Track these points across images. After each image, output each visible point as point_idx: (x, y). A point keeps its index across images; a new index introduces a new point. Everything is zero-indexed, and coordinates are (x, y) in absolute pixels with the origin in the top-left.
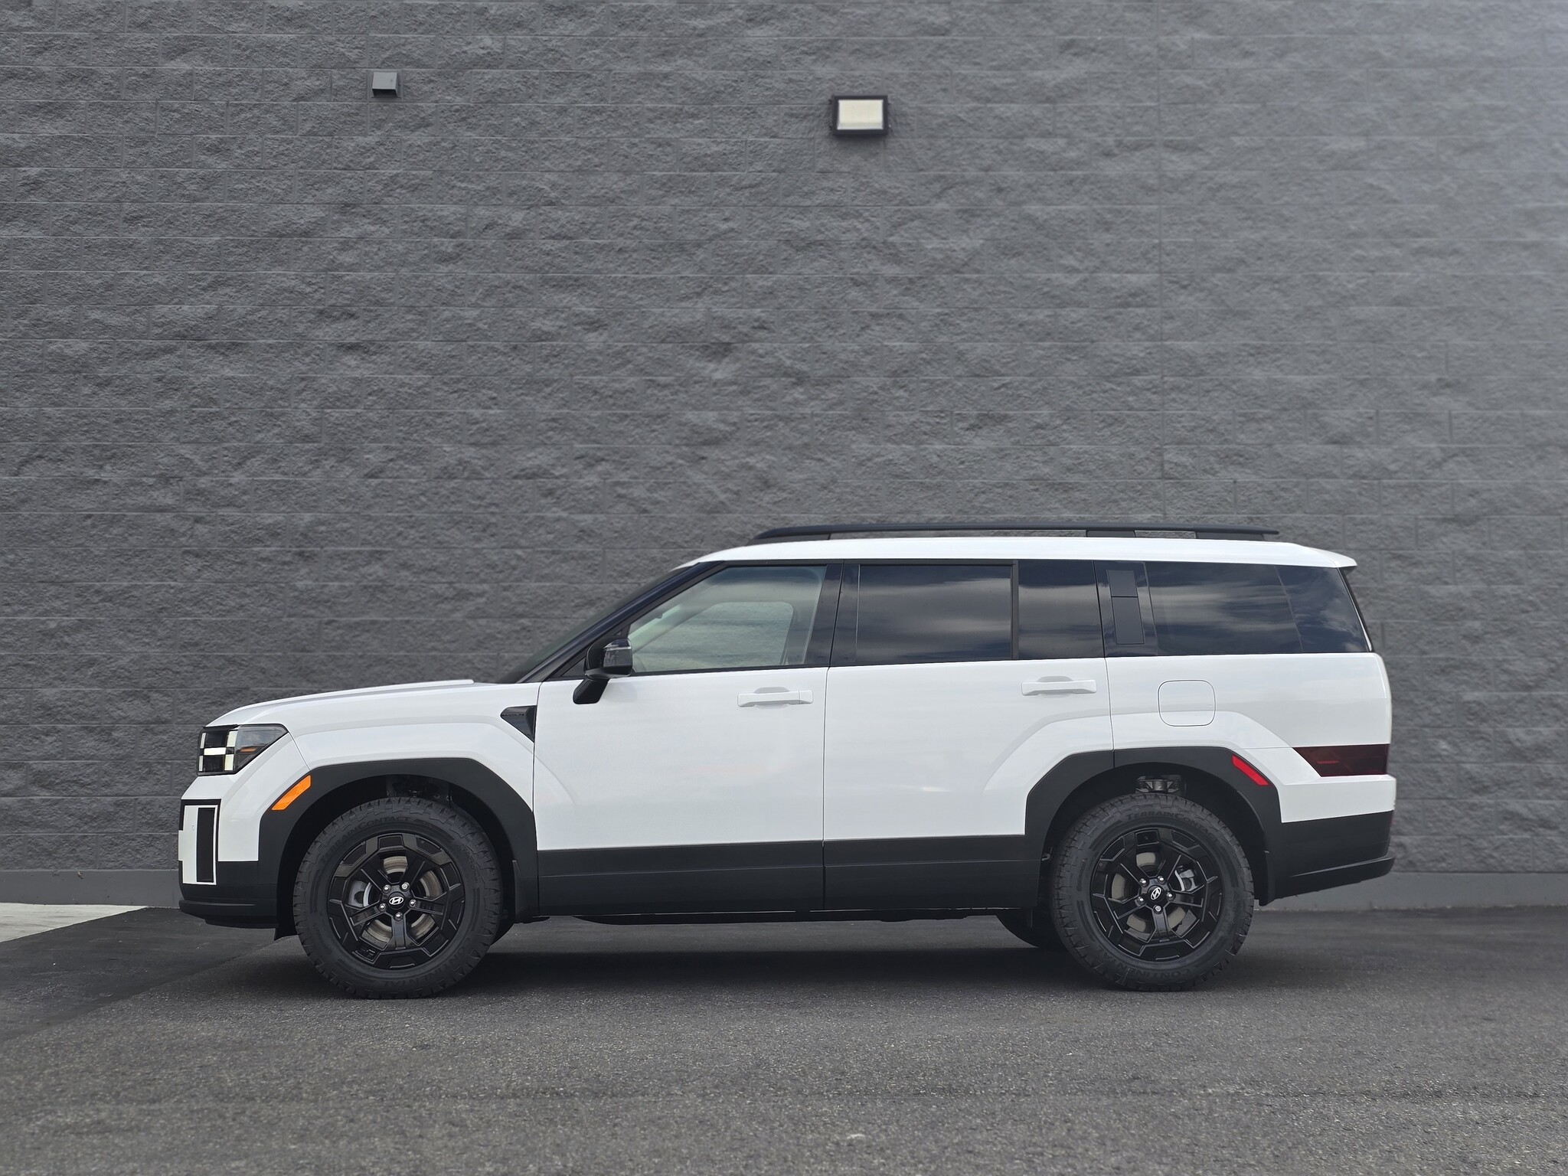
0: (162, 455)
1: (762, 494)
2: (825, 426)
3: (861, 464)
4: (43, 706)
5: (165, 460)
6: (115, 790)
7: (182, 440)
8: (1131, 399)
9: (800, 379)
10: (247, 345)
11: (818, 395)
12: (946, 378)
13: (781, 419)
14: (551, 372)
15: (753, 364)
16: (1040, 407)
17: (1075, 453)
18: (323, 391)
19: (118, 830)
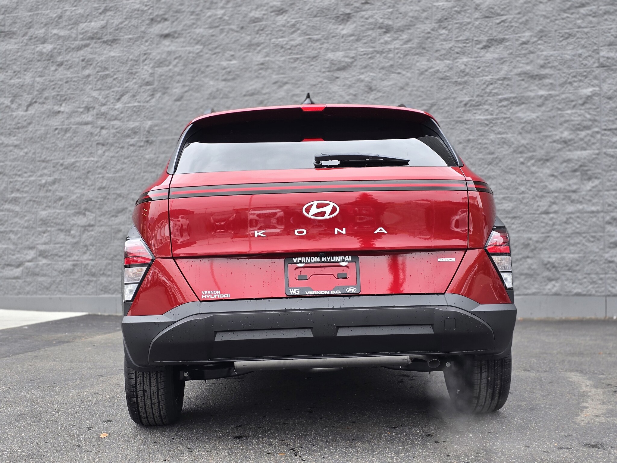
0: (86, 97)
1: (368, 95)
2: (402, 54)
3: (422, 73)
4: (41, 220)
5: (87, 99)
6: (73, 258)
7: (94, 89)
8: (579, 22)
9: (388, 30)
10: (120, 39)
11: (398, 37)
12: (469, 20)
13: (378, 52)
14: (260, 39)
15: (363, 24)
16: (524, 32)
17: (545, 56)
18: (154, 59)
19: (75, 277)
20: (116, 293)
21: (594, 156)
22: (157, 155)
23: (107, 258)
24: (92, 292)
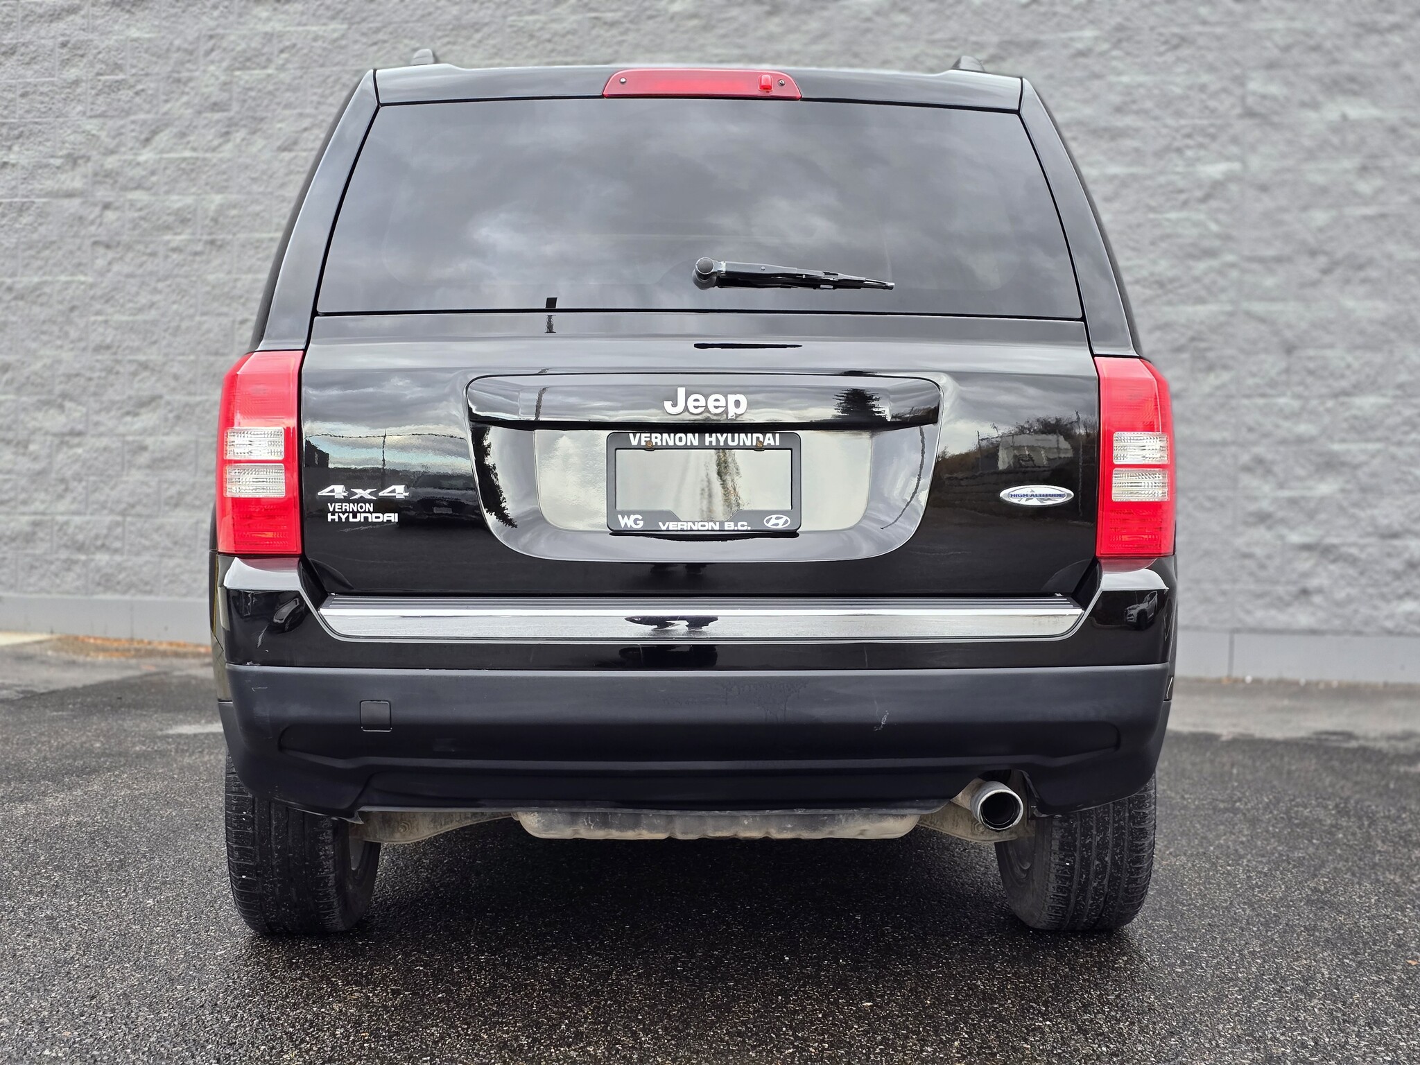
0: (69, 131)
5: (72, 138)
6: (32, 508)
7: (89, 114)
14: (481, 13)
16: (1081, 28)
17: (1127, 86)
18: (233, 50)
19: (38, 552)
20: (133, 591)
21: (1222, 318)
22: (234, 276)
23: (112, 511)
24: (77, 588)
